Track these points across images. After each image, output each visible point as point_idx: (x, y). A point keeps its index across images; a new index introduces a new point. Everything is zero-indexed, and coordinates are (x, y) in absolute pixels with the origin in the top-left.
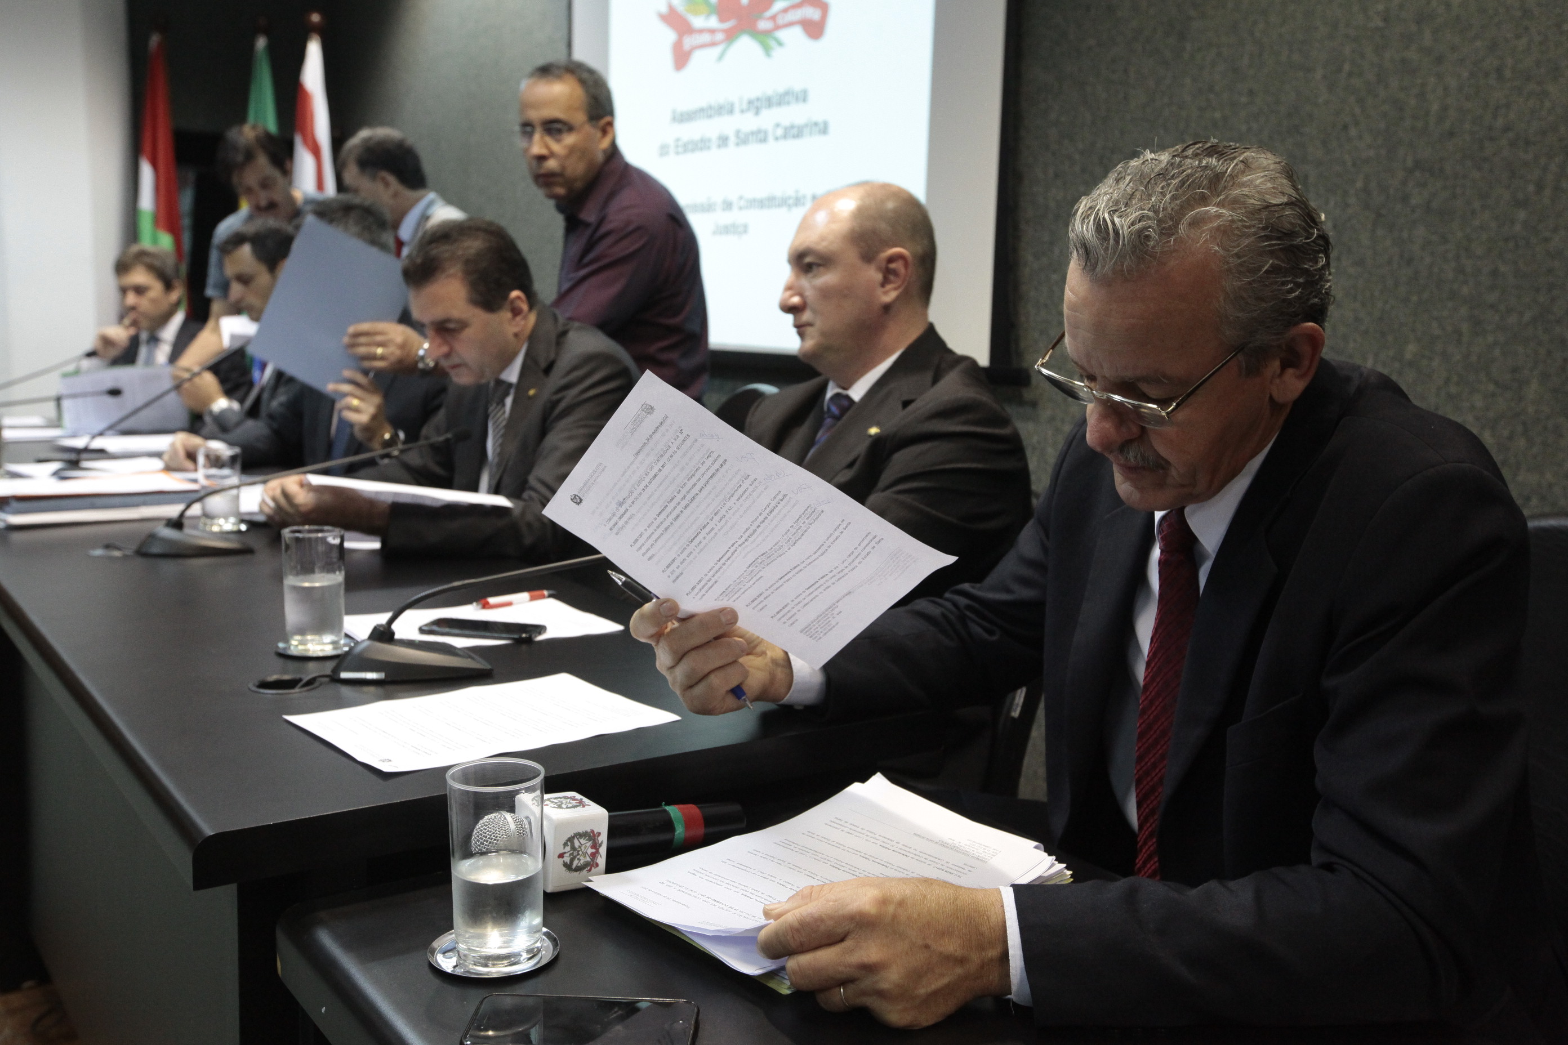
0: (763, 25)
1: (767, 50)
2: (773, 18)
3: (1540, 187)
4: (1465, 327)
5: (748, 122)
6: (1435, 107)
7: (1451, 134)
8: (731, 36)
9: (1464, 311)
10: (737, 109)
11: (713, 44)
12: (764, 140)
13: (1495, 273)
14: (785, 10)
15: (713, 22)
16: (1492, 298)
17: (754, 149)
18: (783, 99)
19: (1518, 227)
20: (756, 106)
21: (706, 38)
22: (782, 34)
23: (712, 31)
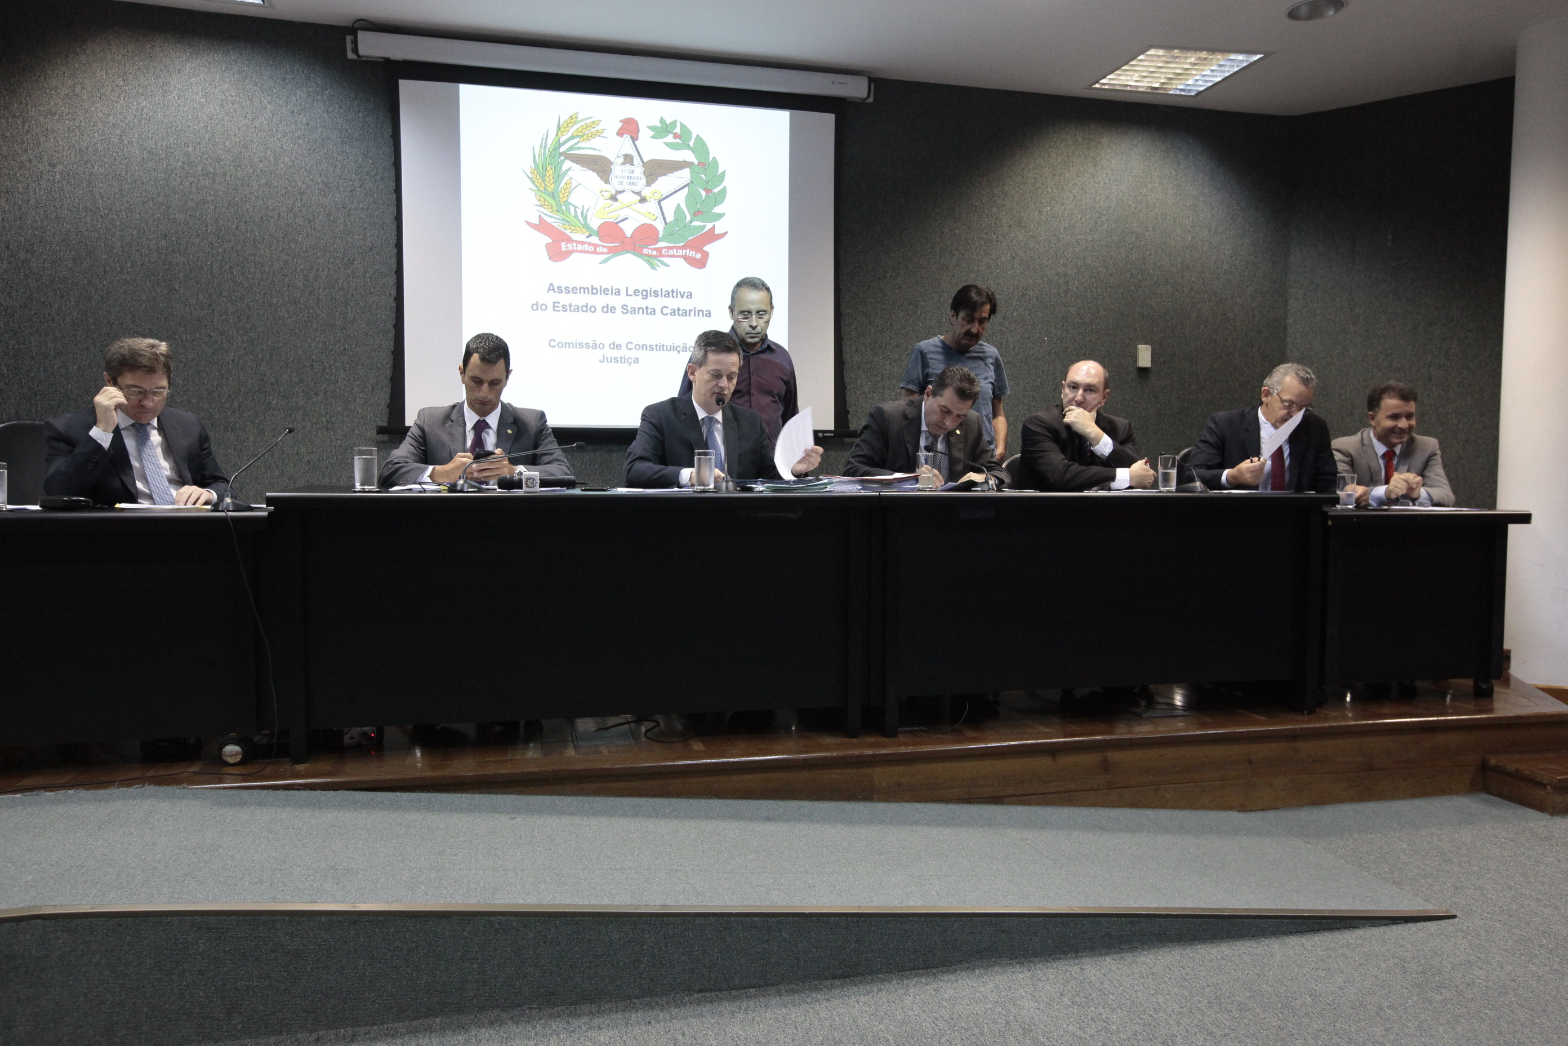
0: (645, 251)
1: (653, 267)
2: (659, 250)
3: (1043, 372)
4: (1026, 412)
5: (637, 302)
6: (1012, 346)
7: (1017, 354)
8: (614, 252)
9: (1026, 407)
10: (623, 292)
11: (595, 252)
12: (653, 313)
13: (1033, 396)
14: (669, 248)
15: (595, 240)
16: (1034, 404)
17: (640, 317)
18: (671, 294)
19: (1038, 384)
20: (645, 295)
21: (586, 247)
22: (665, 260)
23: (596, 246)
